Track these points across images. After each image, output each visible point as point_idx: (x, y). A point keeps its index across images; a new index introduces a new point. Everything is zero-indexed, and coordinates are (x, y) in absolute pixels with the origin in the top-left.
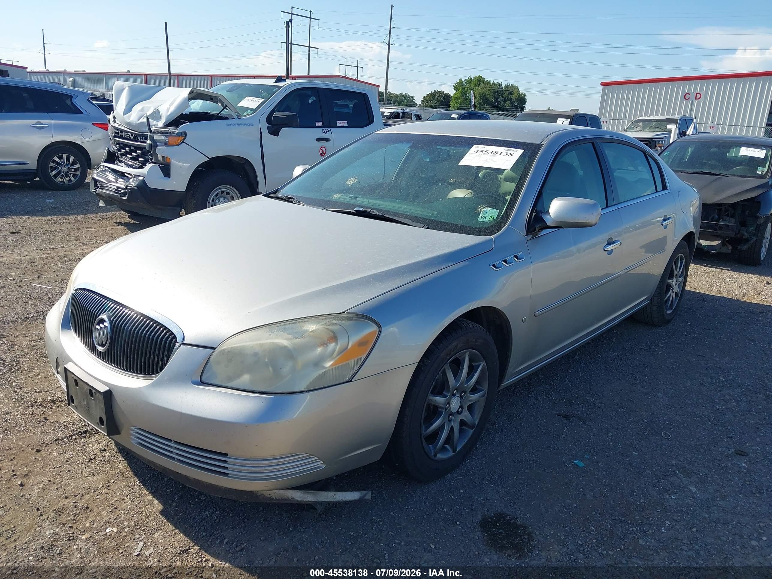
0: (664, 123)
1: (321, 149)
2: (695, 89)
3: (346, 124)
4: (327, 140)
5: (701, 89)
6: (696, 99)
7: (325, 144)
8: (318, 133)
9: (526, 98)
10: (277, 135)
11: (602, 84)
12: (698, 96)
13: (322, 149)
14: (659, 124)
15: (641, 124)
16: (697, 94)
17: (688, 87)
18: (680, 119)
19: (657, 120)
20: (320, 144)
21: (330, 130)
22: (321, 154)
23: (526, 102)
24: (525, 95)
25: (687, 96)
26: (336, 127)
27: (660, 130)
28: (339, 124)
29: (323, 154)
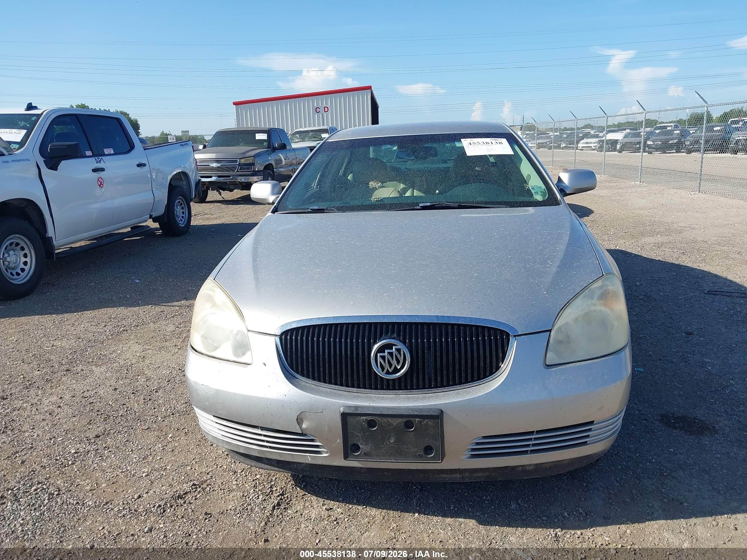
0: (318, 133)
1: (98, 180)
2: (322, 104)
3: (112, 152)
4: (102, 170)
5: (326, 103)
6: (325, 112)
7: (101, 174)
8: (92, 163)
9: (138, 124)
10: (56, 169)
11: (235, 104)
12: (326, 109)
13: (100, 179)
14: (314, 134)
15: (297, 135)
16: (325, 107)
17: (316, 102)
18: (330, 129)
19: (312, 131)
20: (96, 175)
21: (102, 159)
22: (100, 185)
23: (139, 127)
24: (136, 121)
25: (318, 110)
26: (105, 155)
27: (318, 139)
28: (106, 151)
29: (102, 186)
